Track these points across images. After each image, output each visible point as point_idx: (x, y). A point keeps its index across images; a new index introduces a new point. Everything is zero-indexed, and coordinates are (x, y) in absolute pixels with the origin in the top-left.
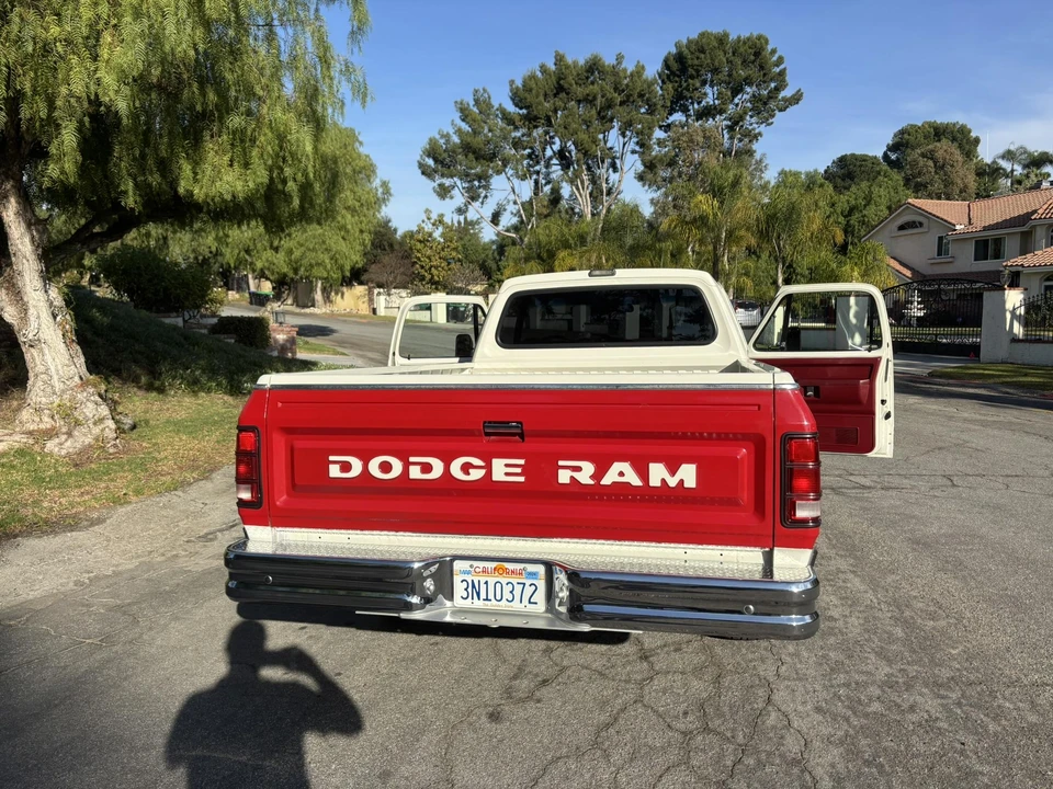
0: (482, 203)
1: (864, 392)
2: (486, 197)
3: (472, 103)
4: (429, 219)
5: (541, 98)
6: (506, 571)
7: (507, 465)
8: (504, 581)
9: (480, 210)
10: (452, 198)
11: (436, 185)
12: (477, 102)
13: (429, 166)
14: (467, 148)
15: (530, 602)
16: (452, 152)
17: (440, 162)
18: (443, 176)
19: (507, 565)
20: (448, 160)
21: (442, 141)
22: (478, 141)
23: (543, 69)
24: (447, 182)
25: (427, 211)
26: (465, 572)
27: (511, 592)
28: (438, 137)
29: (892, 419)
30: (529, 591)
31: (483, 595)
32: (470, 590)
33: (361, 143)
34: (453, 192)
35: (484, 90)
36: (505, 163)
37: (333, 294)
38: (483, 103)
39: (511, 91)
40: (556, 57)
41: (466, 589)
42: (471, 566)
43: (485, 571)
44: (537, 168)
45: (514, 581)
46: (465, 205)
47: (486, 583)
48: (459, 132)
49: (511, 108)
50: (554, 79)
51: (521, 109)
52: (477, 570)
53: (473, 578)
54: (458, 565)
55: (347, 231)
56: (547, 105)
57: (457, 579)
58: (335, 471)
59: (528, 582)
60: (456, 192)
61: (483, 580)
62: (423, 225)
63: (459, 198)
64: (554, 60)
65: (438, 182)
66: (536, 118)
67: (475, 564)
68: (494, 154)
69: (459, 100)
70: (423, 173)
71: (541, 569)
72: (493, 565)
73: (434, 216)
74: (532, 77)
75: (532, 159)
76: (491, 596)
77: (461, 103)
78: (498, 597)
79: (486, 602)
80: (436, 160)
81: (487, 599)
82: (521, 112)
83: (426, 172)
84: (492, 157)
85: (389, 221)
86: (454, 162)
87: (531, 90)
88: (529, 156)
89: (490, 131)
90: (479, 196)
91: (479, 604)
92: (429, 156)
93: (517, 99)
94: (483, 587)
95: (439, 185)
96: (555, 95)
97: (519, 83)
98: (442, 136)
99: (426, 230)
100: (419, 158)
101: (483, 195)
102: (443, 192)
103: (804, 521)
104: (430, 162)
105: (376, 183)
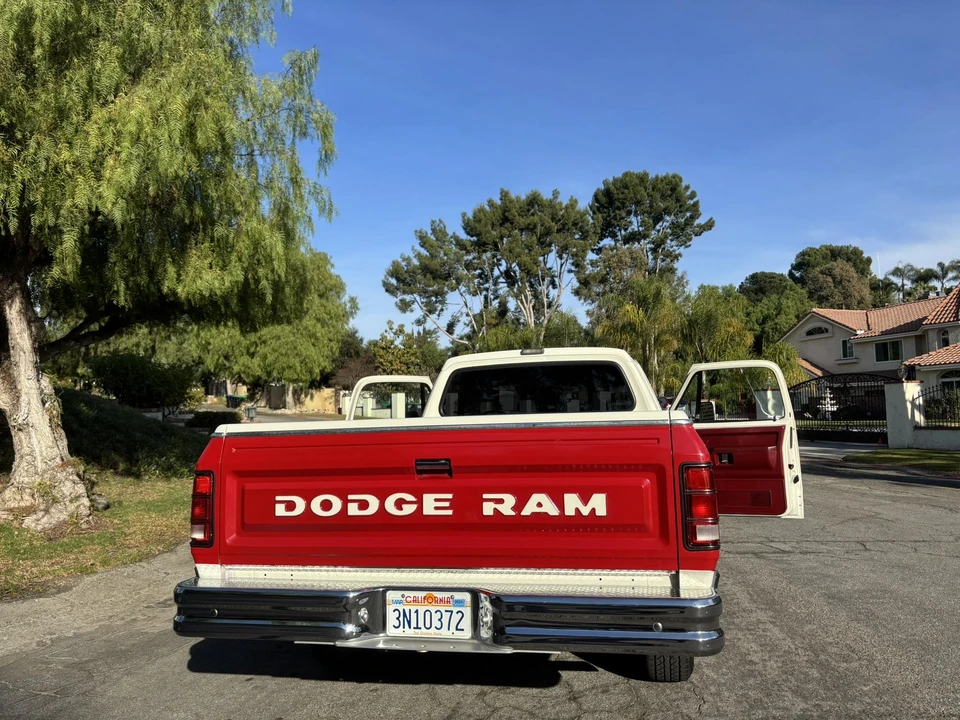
0: (439, 315)
1: (772, 458)
2: (442, 310)
3: (430, 232)
4: (391, 329)
5: (489, 227)
6: (435, 600)
7: (436, 500)
8: (433, 609)
9: (437, 322)
10: (412, 311)
11: (398, 300)
12: (434, 231)
13: (393, 285)
14: (425, 269)
15: (457, 629)
16: (412, 273)
17: (401, 281)
18: (404, 293)
19: (436, 594)
20: (408, 280)
21: (404, 264)
22: (435, 264)
23: (491, 203)
24: (408, 298)
25: (390, 323)
26: (398, 602)
27: (440, 620)
28: (400, 260)
29: (800, 482)
30: (456, 618)
31: (413, 624)
32: (401, 619)
33: (332, 266)
34: (413, 306)
35: (440, 220)
36: (459, 281)
37: (303, 396)
38: (439, 232)
39: (464, 222)
40: (501, 193)
41: (398, 619)
42: (403, 596)
43: (415, 600)
44: (486, 285)
45: (443, 609)
46: (424, 317)
47: (417, 612)
48: (419, 256)
49: (463, 236)
50: (500, 211)
51: (472, 236)
52: (409, 599)
53: (405, 607)
54: (391, 595)
55: (317, 339)
56: (494, 233)
57: (390, 609)
58: (280, 510)
59: (455, 610)
60: (415, 306)
61: (413, 609)
62: (386, 334)
63: (418, 312)
64: (499, 196)
65: (401, 297)
66: (485, 244)
67: (407, 593)
68: (449, 274)
69: (418, 229)
70: (387, 291)
71: (467, 597)
72: (423, 594)
73: (395, 327)
74: (481, 210)
75: (482, 278)
76: (421, 624)
77: (421, 232)
78: (428, 625)
79: (417, 631)
80: (398, 279)
81: (417, 628)
82: (472, 239)
83: (389, 289)
84: (447, 277)
85: (356, 332)
86: (414, 281)
87: (480, 221)
88: (480, 276)
89: (445, 255)
90: (436, 310)
91: (410, 632)
92: (392, 276)
93: (469, 228)
94: (414, 616)
95: (401, 300)
96: (501, 225)
97: (470, 215)
98: (404, 260)
99: (388, 338)
100: (383, 278)
101: (439, 308)
102: (404, 307)
103: (705, 544)
104: (394, 281)
105: (345, 298)
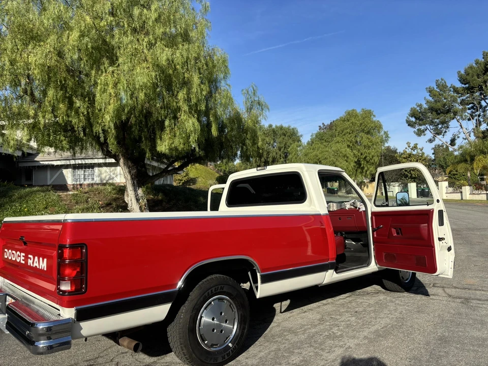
0: (444, 135)
1: (425, 232)
2: (446, 132)
3: (435, 87)
4: (409, 147)
5: (476, 77)
9: (442, 139)
10: (425, 135)
11: (416, 130)
12: (438, 86)
13: (412, 121)
14: (432, 109)
16: (424, 113)
17: (418, 118)
18: (420, 125)
20: (422, 117)
21: (418, 108)
22: (439, 105)
23: (477, 62)
24: (422, 128)
25: (408, 143)
28: (415, 107)
29: (453, 251)
33: (374, 116)
34: (426, 132)
35: (441, 79)
36: (455, 113)
37: (363, 186)
38: (442, 87)
39: (459, 77)
40: (483, 55)
44: (477, 113)
46: (433, 137)
48: (428, 102)
49: (459, 85)
50: (483, 66)
51: (465, 84)
56: (480, 80)
60: (427, 132)
62: (407, 150)
63: (429, 135)
64: (482, 56)
65: (418, 128)
66: (473, 88)
68: (448, 110)
69: (428, 87)
70: (409, 125)
73: (412, 145)
74: (471, 67)
75: (474, 109)
77: (430, 88)
80: (416, 118)
82: (465, 86)
83: (410, 124)
84: (448, 111)
86: (427, 118)
87: (468, 74)
88: (472, 108)
89: (445, 99)
90: (442, 132)
92: (412, 117)
93: (463, 80)
95: (418, 130)
96: (484, 74)
97: (463, 72)
98: (418, 106)
99: (408, 152)
100: (406, 118)
101: (444, 131)
102: (420, 133)
104: (413, 119)
105: (382, 133)
